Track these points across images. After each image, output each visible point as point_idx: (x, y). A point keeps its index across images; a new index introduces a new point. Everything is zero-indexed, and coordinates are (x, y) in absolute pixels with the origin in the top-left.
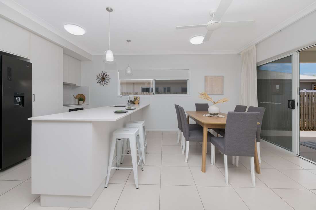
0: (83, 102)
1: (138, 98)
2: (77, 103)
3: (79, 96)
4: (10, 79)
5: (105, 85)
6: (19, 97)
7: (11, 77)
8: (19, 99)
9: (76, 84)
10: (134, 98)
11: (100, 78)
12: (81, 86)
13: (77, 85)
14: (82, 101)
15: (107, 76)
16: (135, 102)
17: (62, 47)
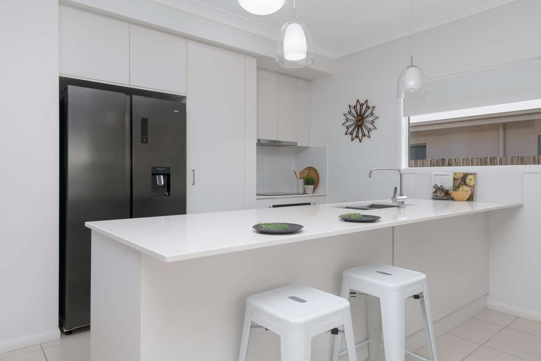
0: (314, 189)
1: (470, 177)
2: (301, 191)
3: (306, 172)
4: (145, 140)
5: (365, 139)
6: (162, 176)
7: (147, 137)
8: (161, 180)
9: (296, 143)
10: (454, 179)
11: (352, 120)
12: (311, 146)
13: (298, 145)
14: (312, 187)
15: (369, 112)
16: (454, 194)
17: (255, 57)
